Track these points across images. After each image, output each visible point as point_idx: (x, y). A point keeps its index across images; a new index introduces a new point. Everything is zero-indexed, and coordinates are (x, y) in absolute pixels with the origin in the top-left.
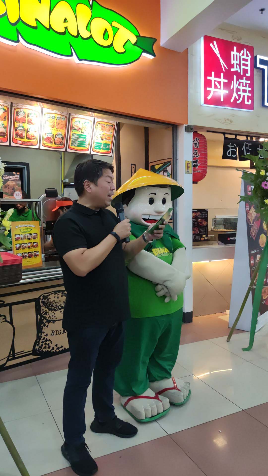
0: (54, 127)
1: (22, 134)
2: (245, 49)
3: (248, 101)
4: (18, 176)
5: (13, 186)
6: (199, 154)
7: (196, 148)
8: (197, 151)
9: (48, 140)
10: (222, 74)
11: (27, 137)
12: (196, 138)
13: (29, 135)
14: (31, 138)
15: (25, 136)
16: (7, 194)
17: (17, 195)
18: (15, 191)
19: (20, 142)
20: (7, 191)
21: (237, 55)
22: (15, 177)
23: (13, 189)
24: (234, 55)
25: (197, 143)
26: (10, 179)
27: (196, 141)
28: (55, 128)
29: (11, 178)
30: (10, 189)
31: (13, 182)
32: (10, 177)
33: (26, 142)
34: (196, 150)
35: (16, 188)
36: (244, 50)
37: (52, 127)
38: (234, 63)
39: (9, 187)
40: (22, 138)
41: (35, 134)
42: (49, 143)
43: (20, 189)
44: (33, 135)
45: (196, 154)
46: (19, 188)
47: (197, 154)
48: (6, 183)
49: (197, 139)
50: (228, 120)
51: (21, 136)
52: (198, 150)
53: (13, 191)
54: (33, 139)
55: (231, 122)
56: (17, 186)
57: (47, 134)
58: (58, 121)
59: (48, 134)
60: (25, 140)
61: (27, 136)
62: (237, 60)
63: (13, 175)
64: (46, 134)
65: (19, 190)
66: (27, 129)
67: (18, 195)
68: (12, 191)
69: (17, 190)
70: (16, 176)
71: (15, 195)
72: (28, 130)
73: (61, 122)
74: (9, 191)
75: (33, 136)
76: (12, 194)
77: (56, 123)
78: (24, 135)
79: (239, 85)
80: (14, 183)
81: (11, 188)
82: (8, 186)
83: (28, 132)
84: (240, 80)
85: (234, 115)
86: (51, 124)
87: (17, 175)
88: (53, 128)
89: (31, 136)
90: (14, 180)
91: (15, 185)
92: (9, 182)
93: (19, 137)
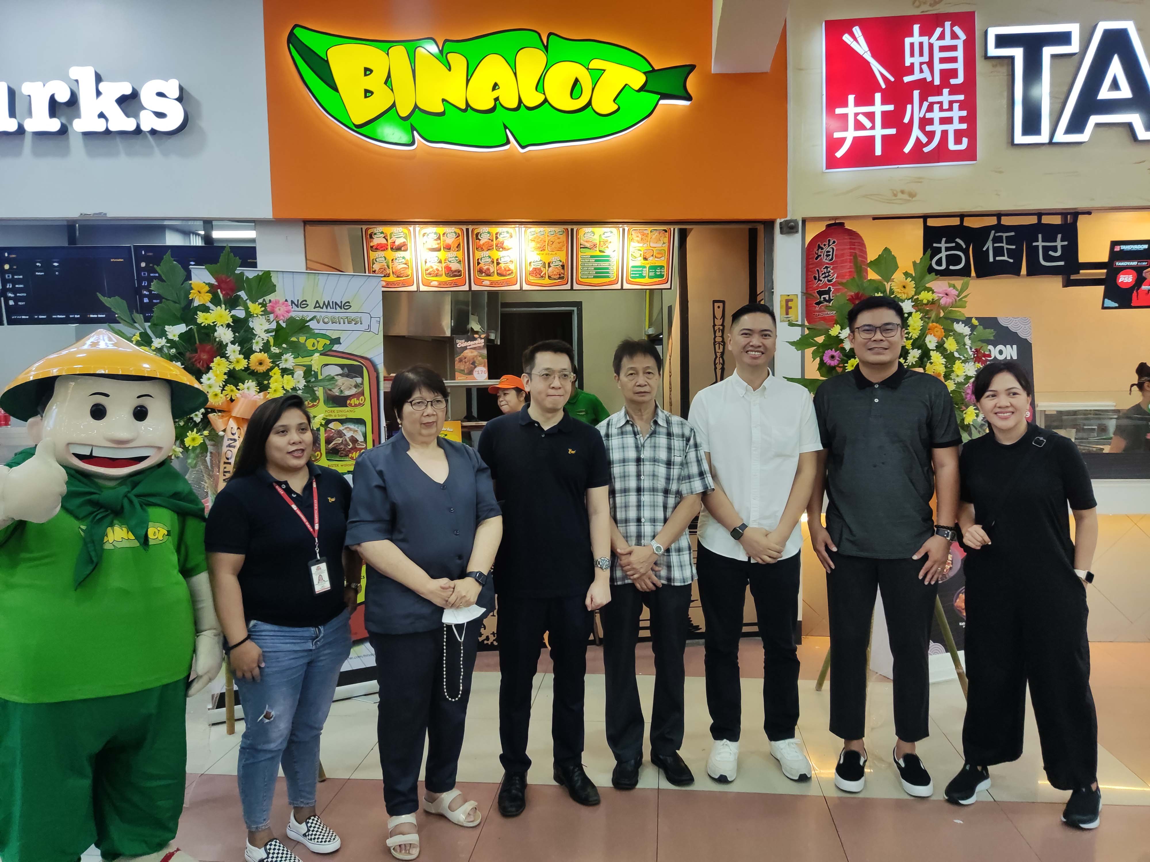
0: (544, 250)
1: (488, 269)
2: (948, 24)
3: (958, 141)
4: (483, 340)
5: (474, 358)
6: (836, 275)
7: (827, 261)
8: (829, 269)
9: (535, 272)
10: (878, 96)
11: (498, 274)
12: (829, 241)
13: (501, 268)
14: (504, 273)
15: (494, 272)
16: (462, 371)
17: (478, 374)
18: (475, 367)
19: (487, 283)
20: (463, 366)
21: (921, 44)
22: (476, 342)
23: (473, 363)
24: (912, 45)
25: (831, 251)
26: (468, 347)
27: (829, 246)
28: (546, 251)
29: (470, 346)
30: (467, 364)
31: (474, 351)
32: (470, 343)
33: (497, 282)
34: (827, 268)
35: (479, 361)
36: (943, 26)
37: (541, 249)
38: (912, 64)
39: (466, 360)
40: (490, 276)
41: (512, 267)
42: (538, 277)
43: (485, 363)
44: (507, 269)
45: (827, 274)
46: (483, 361)
47: (829, 275)
48: (462, 354)
49: (831, 242)
50: (902, 192)
51: (488, 272)
52: (832, 267)
53: (473, 366)
54: (509, 274)
55: (912, 195)
56: (480, 358)
57: (532, 264)
58: (552, 238)
59: (534, 262)
60: (496, 278)
61: (498, 271)
62: (921, 54)
63: (475, 339)
64: (530, 263)
65: (483, 365)
66: (497, 260)
67: (480, 372)
68: (471, 367)
69: (480, 365)
70: (479, 340)
71: (475, 374)
72: (499, 261)
73: (556, 238)
74: (466, 367)
75: (509, 270)
76: (471, 372)
77: (547, 243)
78: (491, 271)
79: (930, 109)
80: (475, 353)
81: (469, 361)
82: (465, 358)
83: (498, 264)
84: (931, 99)
85: (920, 178)
86: (538, 245)
87: (481, 339)
88: (542, 252)
89: (505, 270)
90: (474, 348)
91: (476, 356)
92: (466, 351)
93: (483, 274)
